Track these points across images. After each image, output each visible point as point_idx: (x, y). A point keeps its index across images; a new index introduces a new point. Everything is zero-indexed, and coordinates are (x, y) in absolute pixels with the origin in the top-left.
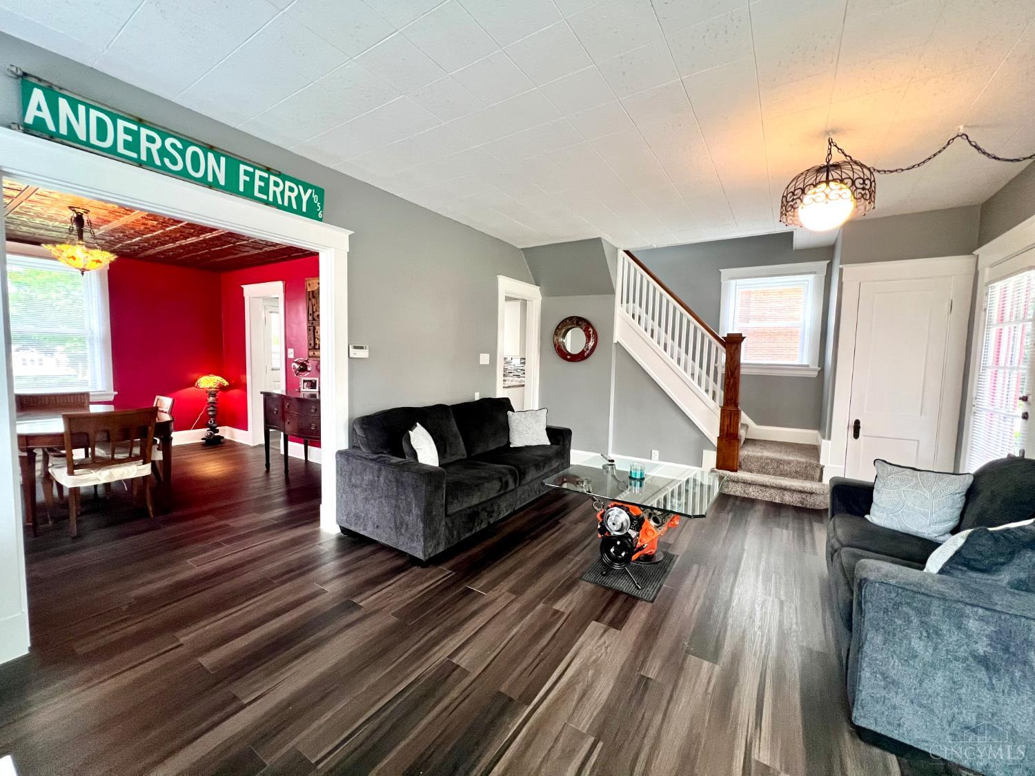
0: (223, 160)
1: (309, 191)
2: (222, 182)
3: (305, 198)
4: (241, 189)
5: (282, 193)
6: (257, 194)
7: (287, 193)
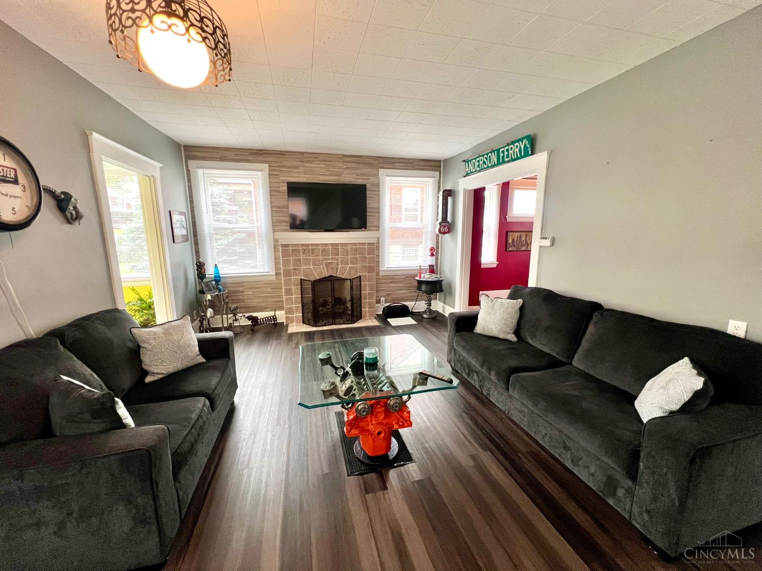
0: (496, 152)
1: (524, 141)
2: (496, 163)
3: (522, 147)
4: (501, 161)
5: (514, 152)
6: (505, 159)
7: (516, 150)
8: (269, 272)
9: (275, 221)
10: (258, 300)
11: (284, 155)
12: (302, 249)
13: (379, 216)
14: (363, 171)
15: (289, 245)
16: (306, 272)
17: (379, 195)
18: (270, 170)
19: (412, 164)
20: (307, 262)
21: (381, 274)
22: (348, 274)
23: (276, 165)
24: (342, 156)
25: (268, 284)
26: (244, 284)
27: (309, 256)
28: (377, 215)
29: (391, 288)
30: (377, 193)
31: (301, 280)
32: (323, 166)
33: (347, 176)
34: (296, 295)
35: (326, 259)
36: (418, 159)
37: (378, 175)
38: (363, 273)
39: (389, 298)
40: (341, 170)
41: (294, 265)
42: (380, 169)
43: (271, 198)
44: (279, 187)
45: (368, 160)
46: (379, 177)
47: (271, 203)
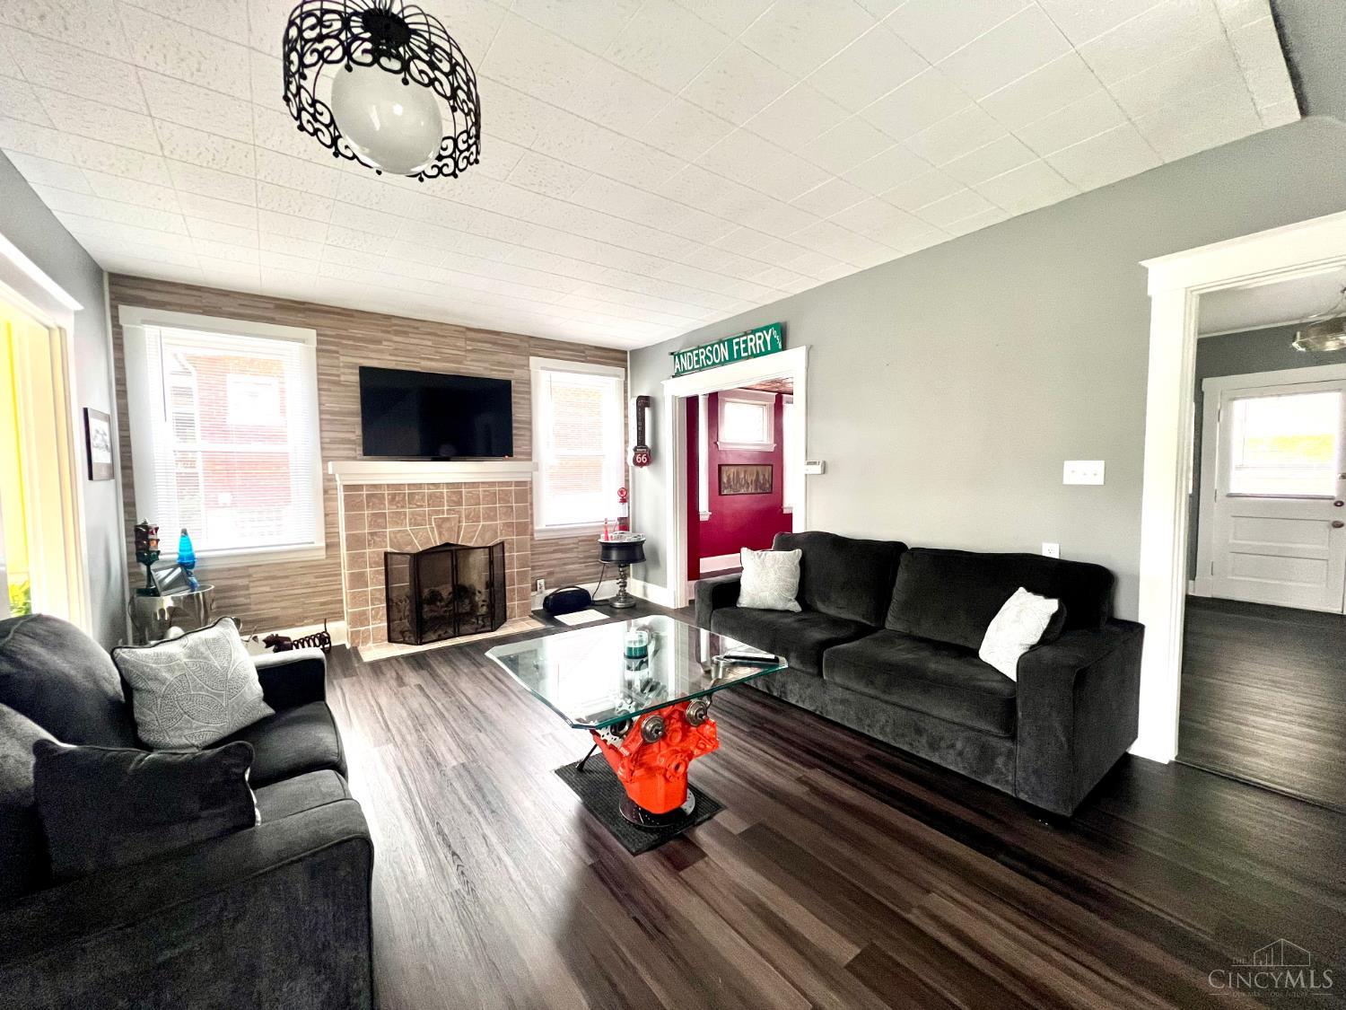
0: (727, 344)
1: (771, 331)
2: (727, 359)
3: (768, 339)
4: (735, 357)
5: (755, 345)
6: (743, 354)
7: (758, 342)
8: (313, 543)
9: (327, 440)
10: (283, 604)
11: (352, 316)
12: (389, 494)
13: (531, 436)
14: (501, 358)
15: (361, 486)
16: (396, 537)
17: (530, 400)
18: (319, 342)
19: (584, 352)
20: (398, 517)
21: (537, 536)
22: (479, 539)
23: (333, 333)
24: (464, 330)
25: (310, 567)
26: (251, 571)
27: (403, 507)
28: (527, 433)
29: (554, 562)
30: (526, 396)
31: (386, 554)
32: (430, 343)
33: (472, 363)
34: (376, 586)
35: (438, 512)
36: (591, 346)
37: (528, 366)
38: (507, 535)
39: (552, 580)
40: (463, 353)
41: (370, 526)
42: (531, 358)
43: (319, 395)
44: (338, 376)
45: (509, 341)
46: (529, 370)
47: (320, 404)
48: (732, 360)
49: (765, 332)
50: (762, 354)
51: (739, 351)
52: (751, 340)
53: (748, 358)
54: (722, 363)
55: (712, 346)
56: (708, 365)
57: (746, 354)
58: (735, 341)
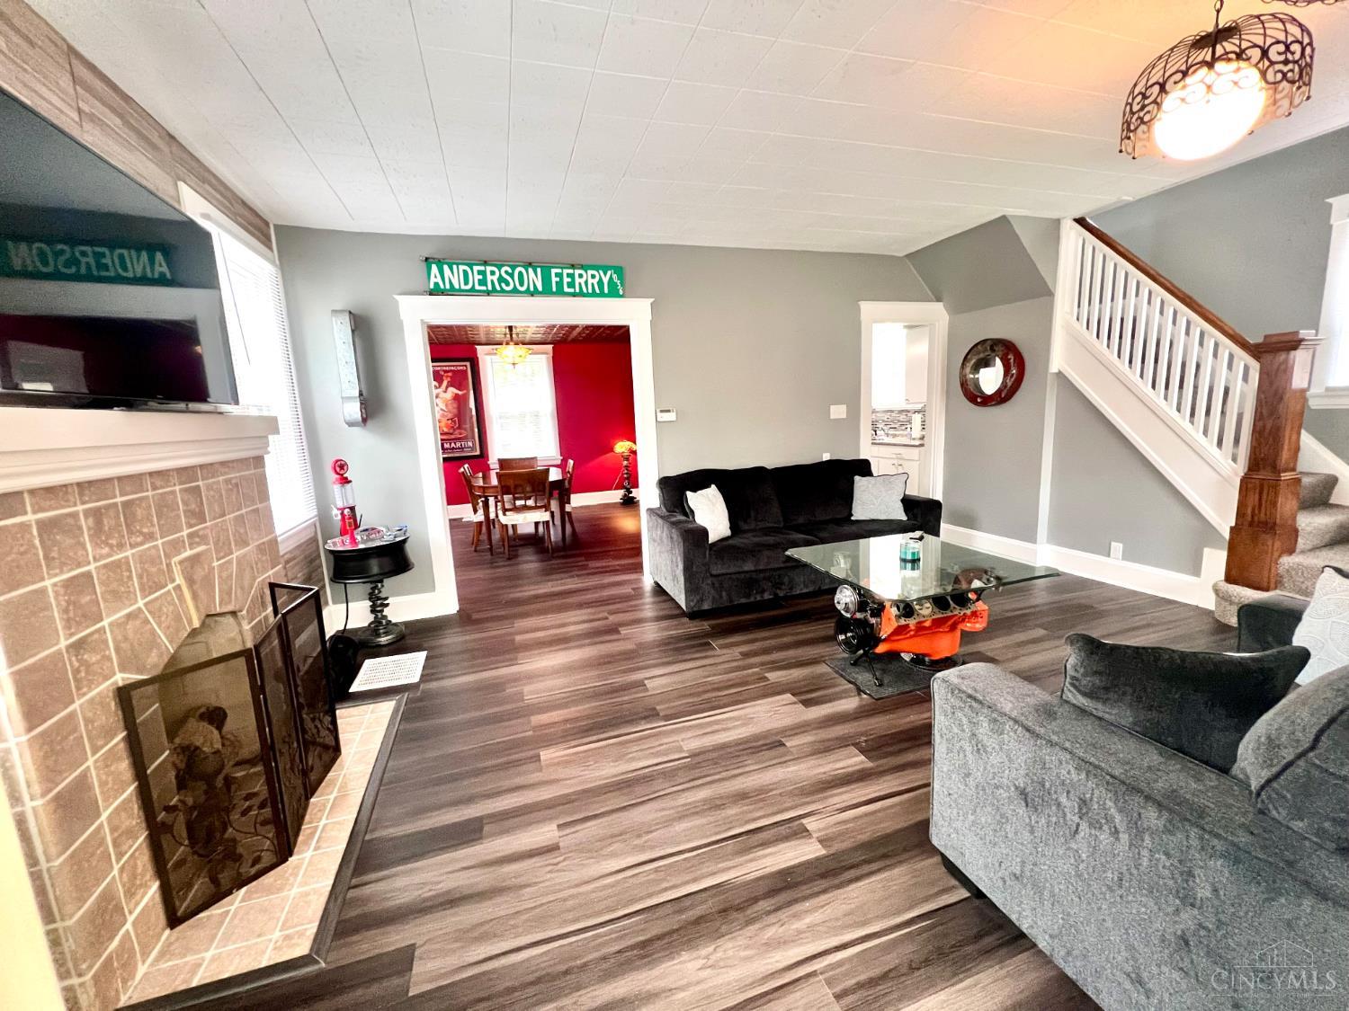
0: (539, 270)
1: (609, 273)
2: (540, 288)
3: (606, 280)
4: (554, 289)
5: (586, 282)
6: (566, 289)
7: (590, 281)
12: (85, 514)
16: (125, 639)
27: (119, 547)
31: (120, 693)
48: (547, 291)
49: (601, 272)
50: (594, 294)
51: (559, 284)
52: (581, 276)
53: (574, 295)
54: (533, 293)
55: (515, 267)
56: (503, 291)
57: (571, 290)
58: (554, 271)
